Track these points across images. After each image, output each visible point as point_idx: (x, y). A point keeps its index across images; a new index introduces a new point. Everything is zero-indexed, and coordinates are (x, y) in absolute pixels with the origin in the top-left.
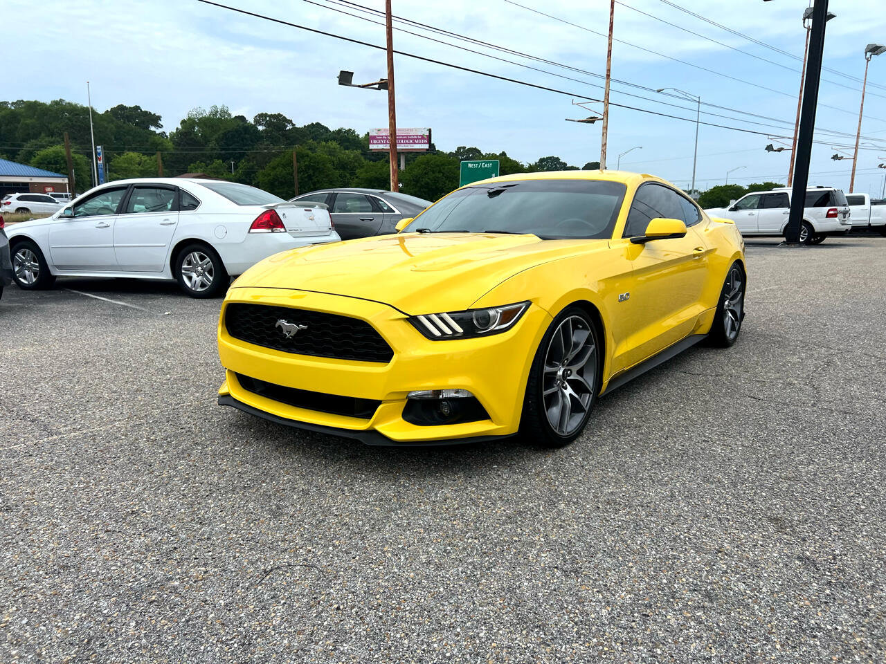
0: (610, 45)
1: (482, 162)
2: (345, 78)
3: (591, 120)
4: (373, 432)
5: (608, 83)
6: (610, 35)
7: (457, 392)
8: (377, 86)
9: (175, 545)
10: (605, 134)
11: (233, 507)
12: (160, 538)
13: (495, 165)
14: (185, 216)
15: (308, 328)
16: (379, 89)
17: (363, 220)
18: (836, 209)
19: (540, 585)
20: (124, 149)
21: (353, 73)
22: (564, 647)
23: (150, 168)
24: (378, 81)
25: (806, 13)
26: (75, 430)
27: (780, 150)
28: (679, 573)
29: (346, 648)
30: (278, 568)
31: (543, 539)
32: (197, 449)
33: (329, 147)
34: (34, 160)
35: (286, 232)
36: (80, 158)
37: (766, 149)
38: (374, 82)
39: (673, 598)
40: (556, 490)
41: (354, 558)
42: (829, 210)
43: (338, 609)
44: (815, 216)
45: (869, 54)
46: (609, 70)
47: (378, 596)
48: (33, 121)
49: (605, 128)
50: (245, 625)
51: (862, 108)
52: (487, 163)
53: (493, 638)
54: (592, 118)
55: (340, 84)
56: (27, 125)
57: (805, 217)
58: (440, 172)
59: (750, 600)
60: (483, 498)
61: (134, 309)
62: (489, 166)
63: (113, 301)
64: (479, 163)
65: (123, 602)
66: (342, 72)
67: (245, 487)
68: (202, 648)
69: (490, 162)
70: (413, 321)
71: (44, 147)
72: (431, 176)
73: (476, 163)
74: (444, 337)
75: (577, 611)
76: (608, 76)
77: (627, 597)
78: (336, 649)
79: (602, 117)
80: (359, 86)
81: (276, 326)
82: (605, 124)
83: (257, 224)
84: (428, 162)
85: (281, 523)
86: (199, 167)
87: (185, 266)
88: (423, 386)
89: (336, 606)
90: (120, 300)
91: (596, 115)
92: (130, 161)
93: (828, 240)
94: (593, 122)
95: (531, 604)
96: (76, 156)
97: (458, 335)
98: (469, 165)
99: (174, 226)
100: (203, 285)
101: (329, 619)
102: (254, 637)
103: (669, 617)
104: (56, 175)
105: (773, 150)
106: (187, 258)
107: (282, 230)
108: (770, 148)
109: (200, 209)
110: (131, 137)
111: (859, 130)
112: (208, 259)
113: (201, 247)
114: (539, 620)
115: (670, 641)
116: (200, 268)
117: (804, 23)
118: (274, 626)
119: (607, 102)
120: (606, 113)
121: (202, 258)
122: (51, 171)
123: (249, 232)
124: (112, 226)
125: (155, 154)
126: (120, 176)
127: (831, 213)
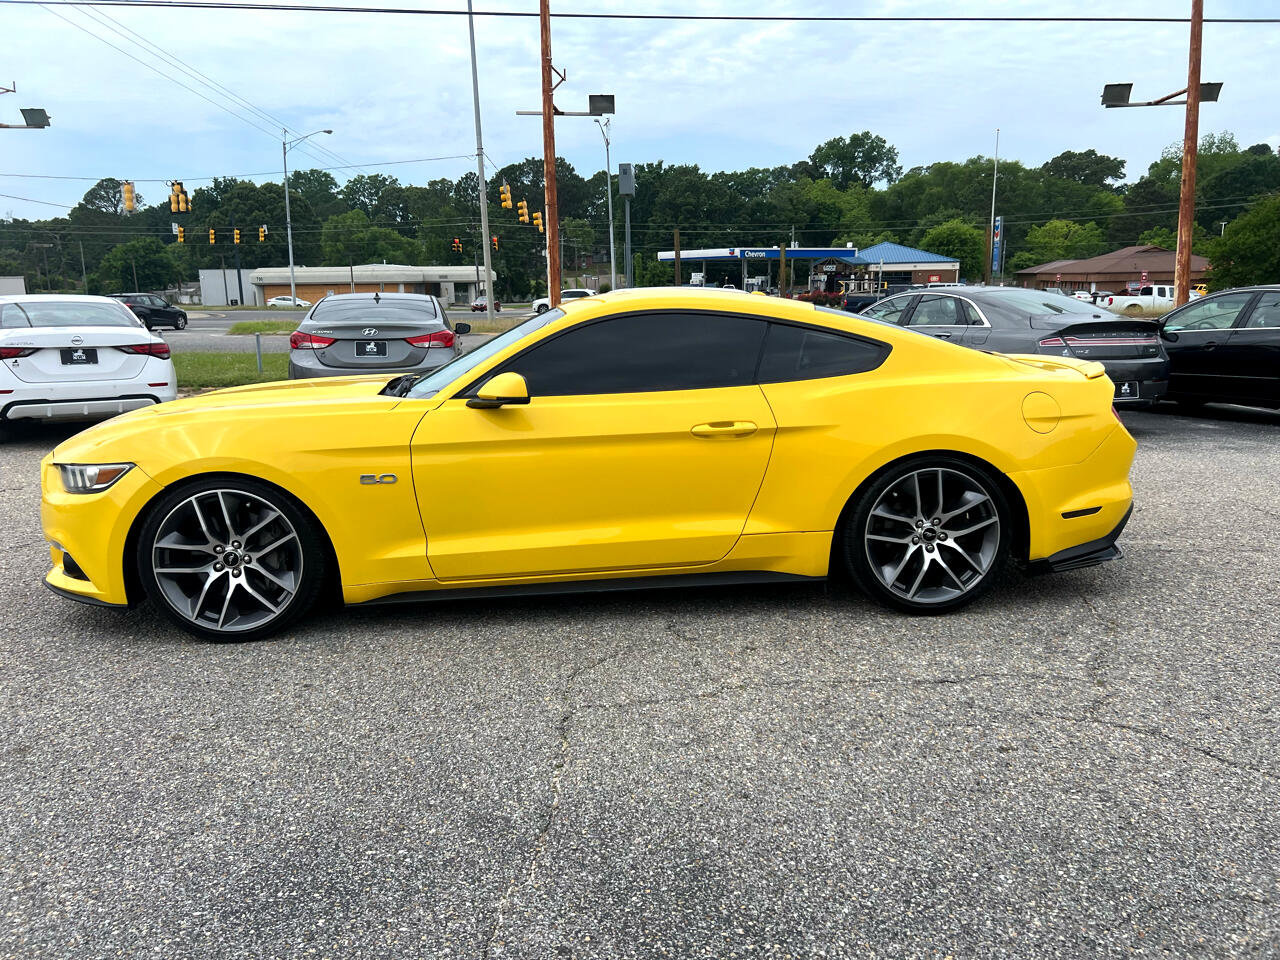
8: (1184, 97)
20: (1049, 218)
21: (1128, 85)
23: (1080, 241)
34: (925, 240)
36: (980, 235)
38: (1173, 92)
48: (940, 189)
55: (1108, 106)
56: (931, 195)
66: (1107, 86)
71: (939, 223)
80: (1149, 104)
86: (1156, 235)
92: (1052, 234)
96: (976, 232)
104: (946, 259)
110: (1063, 199)
122: (942, 255)
125: (1091, 220)
126: (1034, 257)
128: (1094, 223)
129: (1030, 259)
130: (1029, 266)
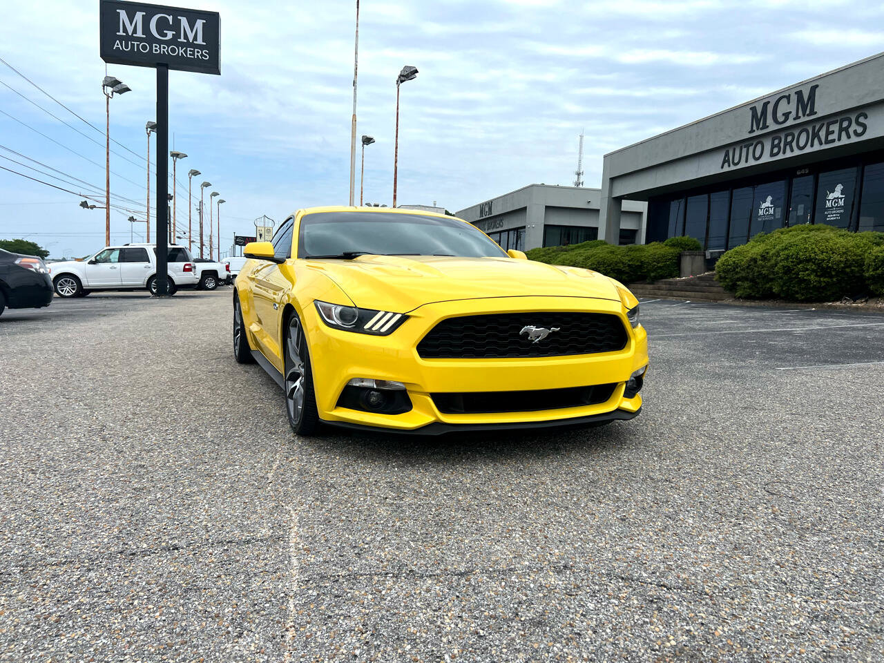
15: (560, 329)
18: (190, 265)
25: (105, 81)
27: (92, 207)
37: (81, 205)
42: (186, 265)
44: (175, 270)
93: (179, 293)
105: (87, 207)
117: (103, 89)
127: (187, 267)
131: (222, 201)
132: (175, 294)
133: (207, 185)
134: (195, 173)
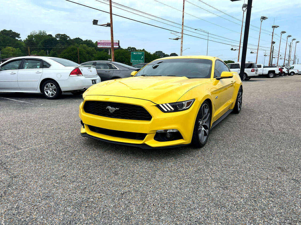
0: (183, 14)
1: (138, 52)
2: (95, 22)
3: (177, 39)
4: (144, 144)
5: (183, 27)
6: (183, 11)
7: (173, 130)
8: (106, 25)
9: (85, 187)
10: (182, 44)
11: (99, 172)
12: (78, 184)
13: (143, 53)
14: (45, 70)
15: (119, 109)
16: (107, 26)
17: (106, 72)
18: (254, 69)
19: (217, 193)
20: (6, 46)
21: (98, 21)
22: (235, 213)
24: (106, 24)
25: (243, 6)
26: (27, 148)
27: (235, 50)
28: (259, 186)
29: (163, 218)
30: (126, 192)
31: (210, 178)
32: (76, 153)
33: (83, 46)
35: (83, 76)
37: (231, 50)
38: (104, 24)
39: (261, 194)
40: (207, 162)
41: (150, 187)
42: (252, 69)
43: (153, 205)
44: (248, 71)
45: (262, 19)
46: (183, 22)
47: (165, 200)
49: (182, 42)
50: (124, 213)
51: (260, 37)
52: (140, 53)
53: (210, 211)
54: (177, 38)
55: (93, 24)
57: (245, 71)
58: (123, 55)
59: (284, 194)
60: (184, 165)
61: (28, 104)
62: (141, 54)
63: (18, 101)
64: (137, 53)
65: (76, 208)
66: (94, 20)
67: (100, 165)
68: (113, 221)
69: (141, 52)
70: (158, 106)
72: (120, 57)
73: (137, 52)
74: (168, 112)
75: (233, 201)
76: (183, 24)
77: (247, 195)
78: (159, 219)
79: (181, 38)
80: (100, 25)
81: (106, 109)
82: (182, 41)
83: (72, 73)
84: (119, 52)
85: (119, 177)
86: (35, 52)
87: (45, 88)
88: (161, 128)
89: (152, 204)
90: (21, 100)
91: (179, 37)
92: (9, 50)
93: (251, 79)
94: (178, 40)
95: (217, 199)
97: (172, 111)
98: (134, 53)
99: (41, 74)
100: (52, 95)
101: (152, 209)
102: (129, 217)
103: (262, 201)
105: (233, 50)
106: (46, 85)
107: (81, 75)
108: (232, 49)
109: (51, 68)
110: (9, 41)
111: (259, 44)
112: (54, 85)
113: (51, 81)
114: (222, 205)
115: (267, 208)
116: (51, 89)
117: (243, 9)
118: (134, 212)
119: (182, 33)
120: (182, 37)
121: (52, 85)
123: (69, 76)
124: (17, 74)
125: (18, 48)
126: (5, 56)
127: (253, 70)
128: (19, 48)
129: (4, 56)
130: (4, 58)
131: (298, 42)
132: (250, 80)
133: (290, 36)
134: (283, 32)
